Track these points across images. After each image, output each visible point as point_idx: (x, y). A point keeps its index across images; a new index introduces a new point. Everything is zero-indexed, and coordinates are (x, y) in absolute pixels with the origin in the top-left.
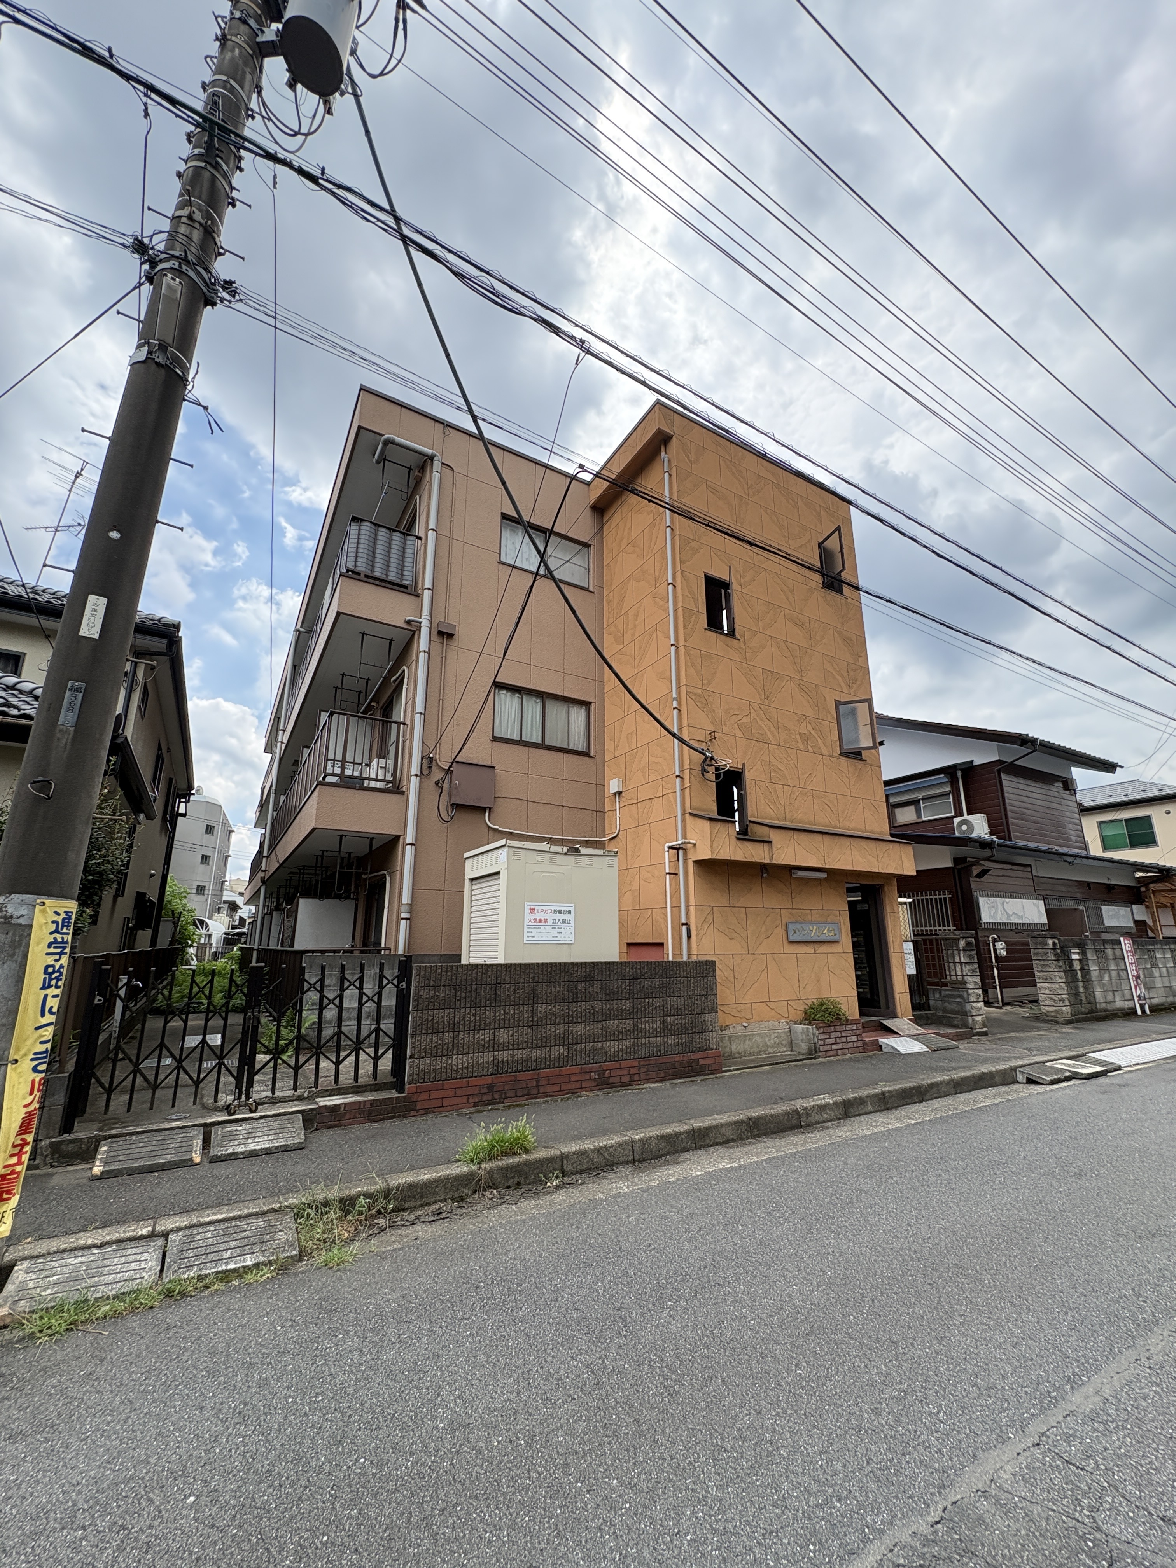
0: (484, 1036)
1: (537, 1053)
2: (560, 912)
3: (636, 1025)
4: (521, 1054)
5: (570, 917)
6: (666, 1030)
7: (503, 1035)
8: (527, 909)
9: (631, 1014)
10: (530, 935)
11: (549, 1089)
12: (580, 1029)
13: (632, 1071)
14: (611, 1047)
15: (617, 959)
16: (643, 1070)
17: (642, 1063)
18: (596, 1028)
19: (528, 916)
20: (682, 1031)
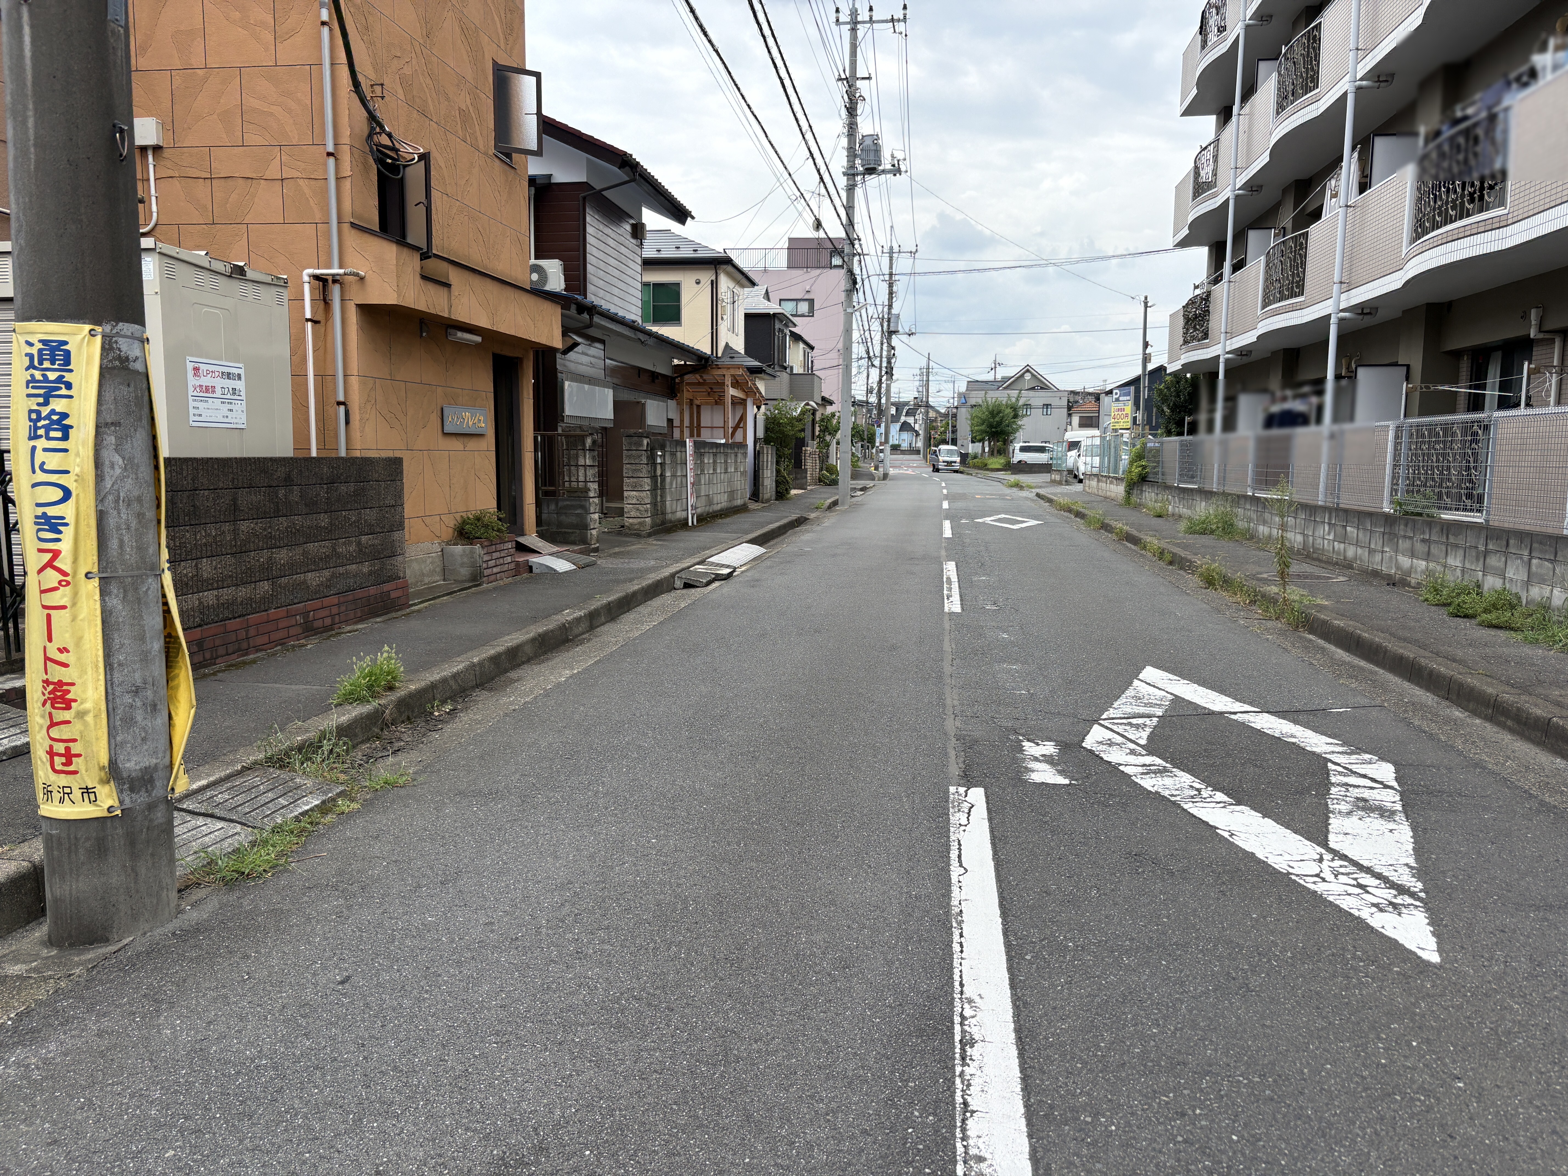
2: (229, 376)
3: (334, 549)
5: (240, 385)
6: (361, 555)
8: (190, 366)
9: (329, 532)
10: (196, 412)
11: (260, 640)
13: (333, 610)
16: (343, 608)
17: (342, 600)
19: (192, 381)
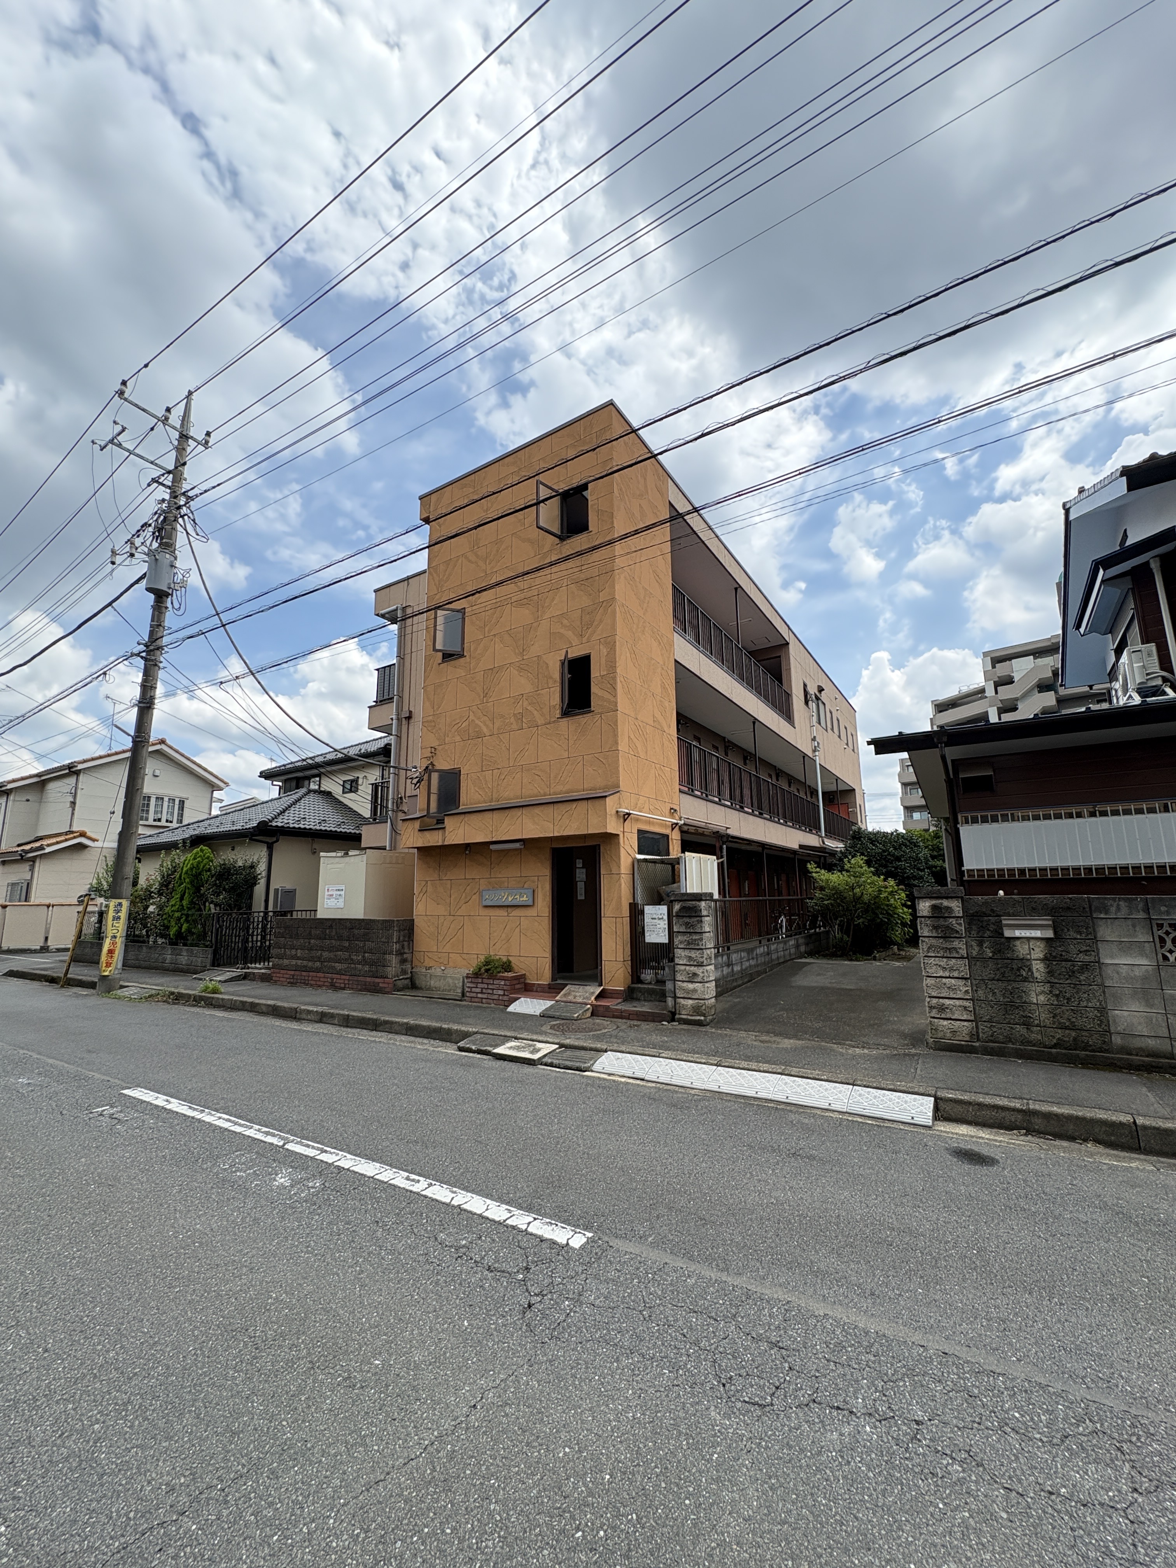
0: (293, 952)
1: (310, 964)
2: (338, 890)
3: (350, 956)
4: (305, 963)
5: (343, 893)
6: (364, 962)
7: (299, 952)
9: (347, 949)
11: (312, 982)
12: (326, 954)
13: (346, 982)
14: (338, 966)
15: (361, 917)
18: (332, 955)
19: (327, 893)
20: (372, 963)
